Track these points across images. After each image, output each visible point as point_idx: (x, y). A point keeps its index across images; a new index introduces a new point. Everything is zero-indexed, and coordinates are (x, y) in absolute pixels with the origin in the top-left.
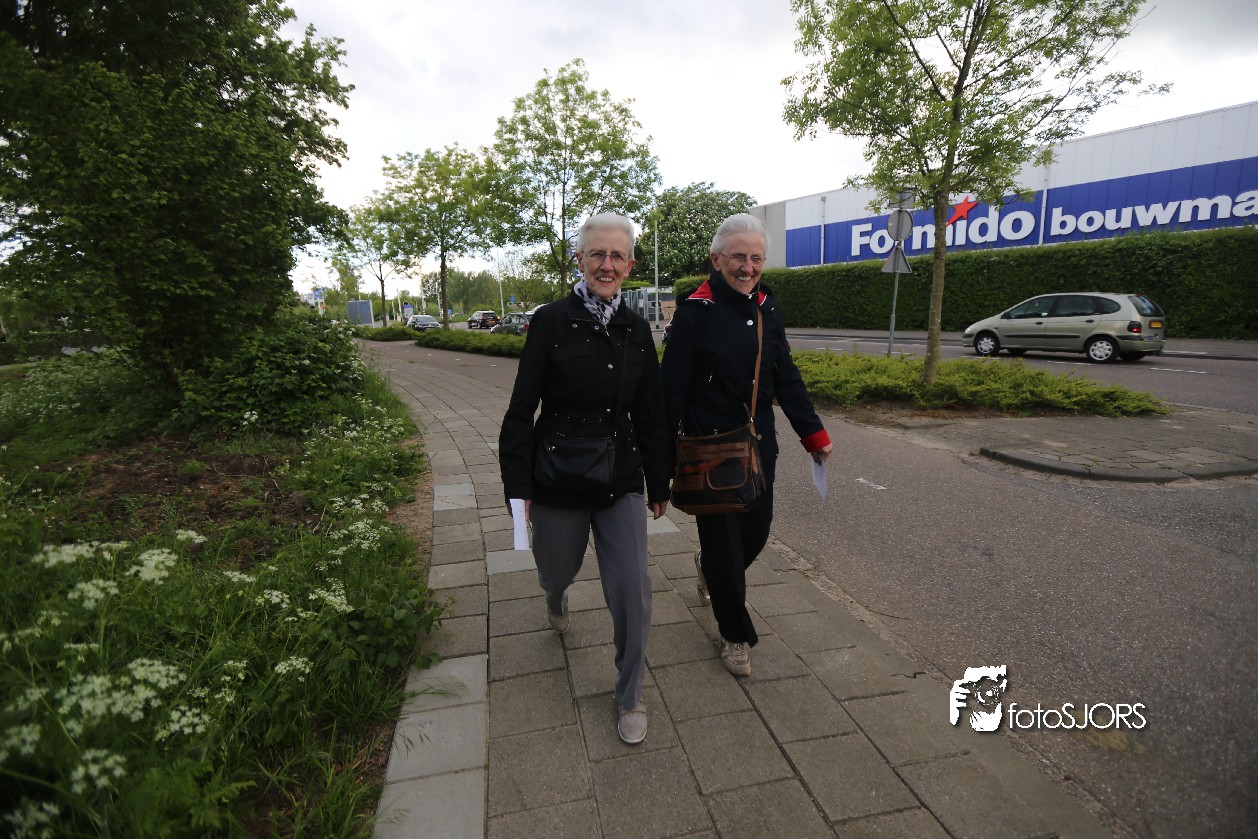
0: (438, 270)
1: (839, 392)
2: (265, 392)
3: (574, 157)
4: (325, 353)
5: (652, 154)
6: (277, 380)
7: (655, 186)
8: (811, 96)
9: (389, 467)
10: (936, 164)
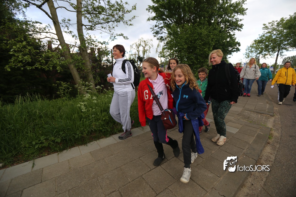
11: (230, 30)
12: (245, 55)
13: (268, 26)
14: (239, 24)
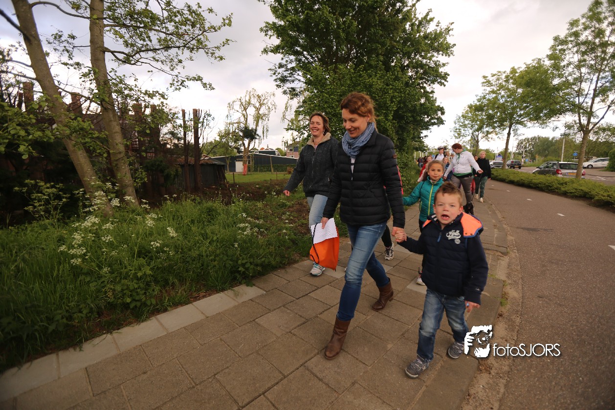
11: (425, 82)
12: (453, 133)
13: (490, 80)
14: (441, 72)
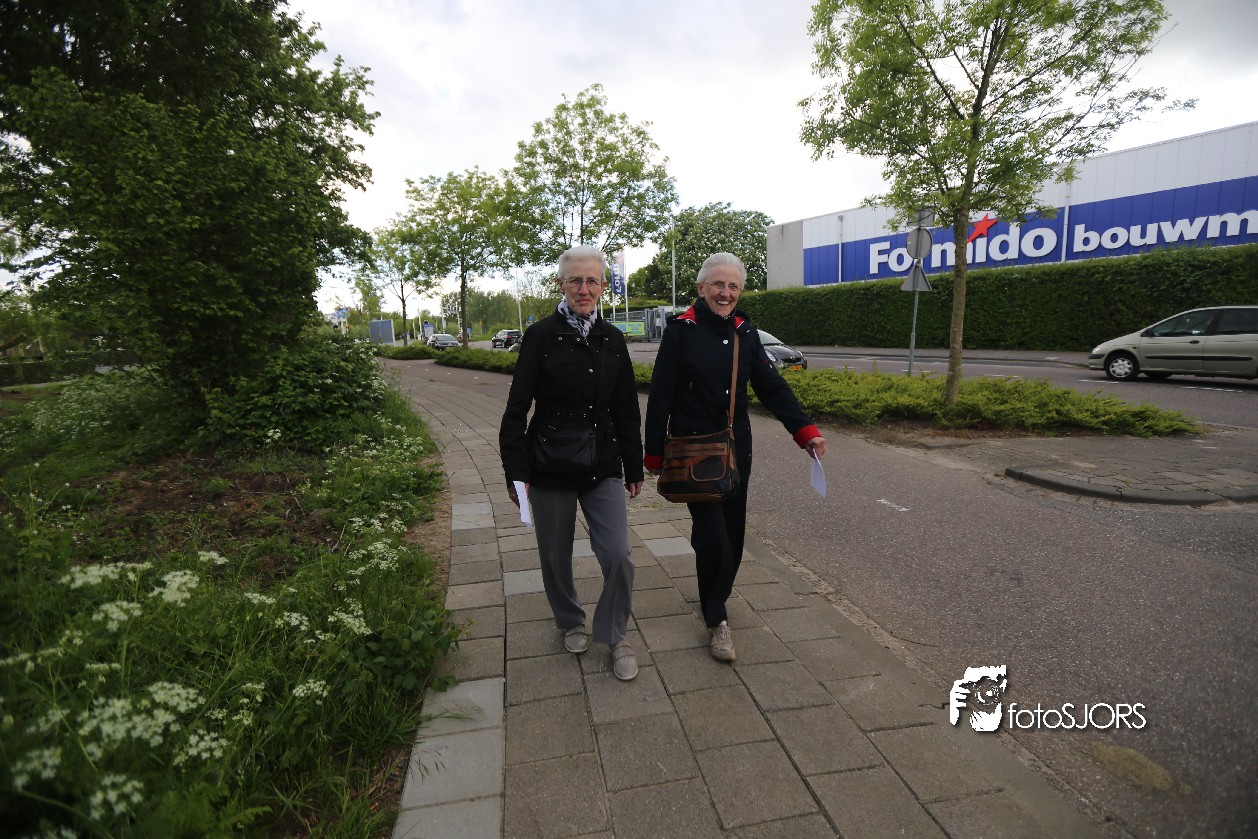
0: (458, 290)
1: (858, 412)
2: (288, 411)
3: (592, 179)
4: (347, 373)
5: (670, 173)
6: (300, 399)
7: (672, 205)
8: (828, 117)
9: (408, 485)
10: (956, 182)
14: (354, 162)
